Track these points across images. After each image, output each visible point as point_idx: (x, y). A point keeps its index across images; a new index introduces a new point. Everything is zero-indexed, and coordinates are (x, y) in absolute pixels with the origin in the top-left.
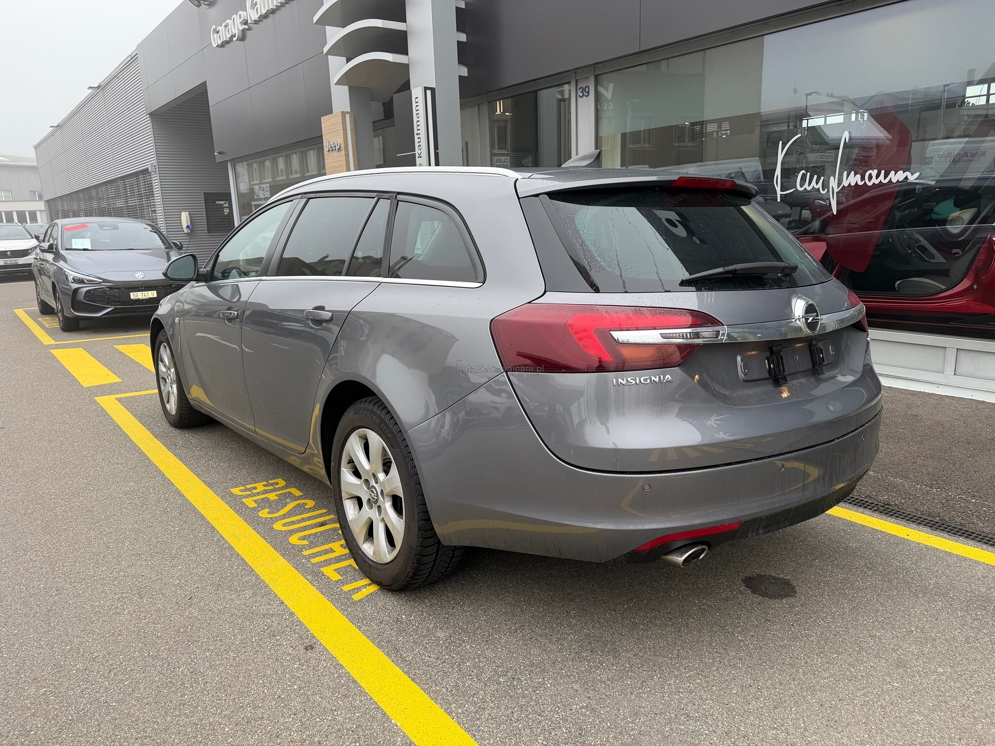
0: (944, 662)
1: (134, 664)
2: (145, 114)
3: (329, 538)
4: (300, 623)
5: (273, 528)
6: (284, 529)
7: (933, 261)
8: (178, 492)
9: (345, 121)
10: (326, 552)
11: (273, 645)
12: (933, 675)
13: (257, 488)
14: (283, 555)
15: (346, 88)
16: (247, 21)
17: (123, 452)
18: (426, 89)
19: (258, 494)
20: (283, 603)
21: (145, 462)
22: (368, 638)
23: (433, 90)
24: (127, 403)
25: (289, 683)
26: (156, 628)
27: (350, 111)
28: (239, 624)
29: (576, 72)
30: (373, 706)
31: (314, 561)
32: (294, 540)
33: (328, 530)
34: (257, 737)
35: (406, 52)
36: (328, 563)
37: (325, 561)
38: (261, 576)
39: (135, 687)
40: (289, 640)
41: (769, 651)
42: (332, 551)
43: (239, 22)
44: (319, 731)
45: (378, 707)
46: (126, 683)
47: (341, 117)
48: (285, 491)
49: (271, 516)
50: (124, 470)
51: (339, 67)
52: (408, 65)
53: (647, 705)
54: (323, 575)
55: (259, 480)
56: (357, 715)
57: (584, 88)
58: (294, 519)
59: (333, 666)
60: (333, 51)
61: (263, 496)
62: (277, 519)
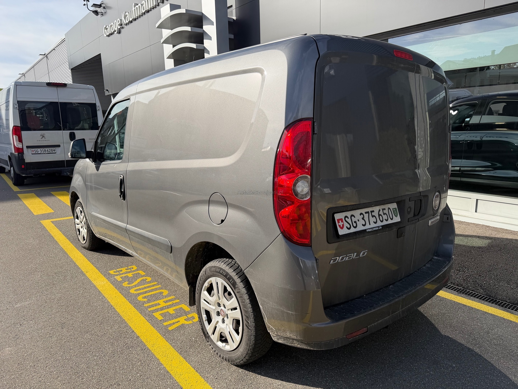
2: (69, 69)
3: (158, 297)
4: (142, 342)
5: (130, 292)
6: (135, 292)
8: (82, 272)
10: (156, 305)
13: (122, 271)
14: (135, 307)
15: (172, 61)
16: (122, 24)
17: (54, 251)
20: (133, 331)
21: (66, 256)
22: (175, 349)
24: (57, 224)
25: (135, 373)
30: (176, 384)
31: (149, 309)
32: (140, 298)
33: (157, 293)
35: (202, 43)
37: (155, 309)
38: (123, 317)
40: (136, 350)
42: (159, 304)
43: (118, 24)
45: (179, 385)
48: (136, 272)
49: (129, 285)
51: (169, 49)
54: (154, 317)
55: (123, 266)
58: (141, 287)
59: (157, 364)
60: (166, 42)
61: (125, 275)
62: (132, 287)
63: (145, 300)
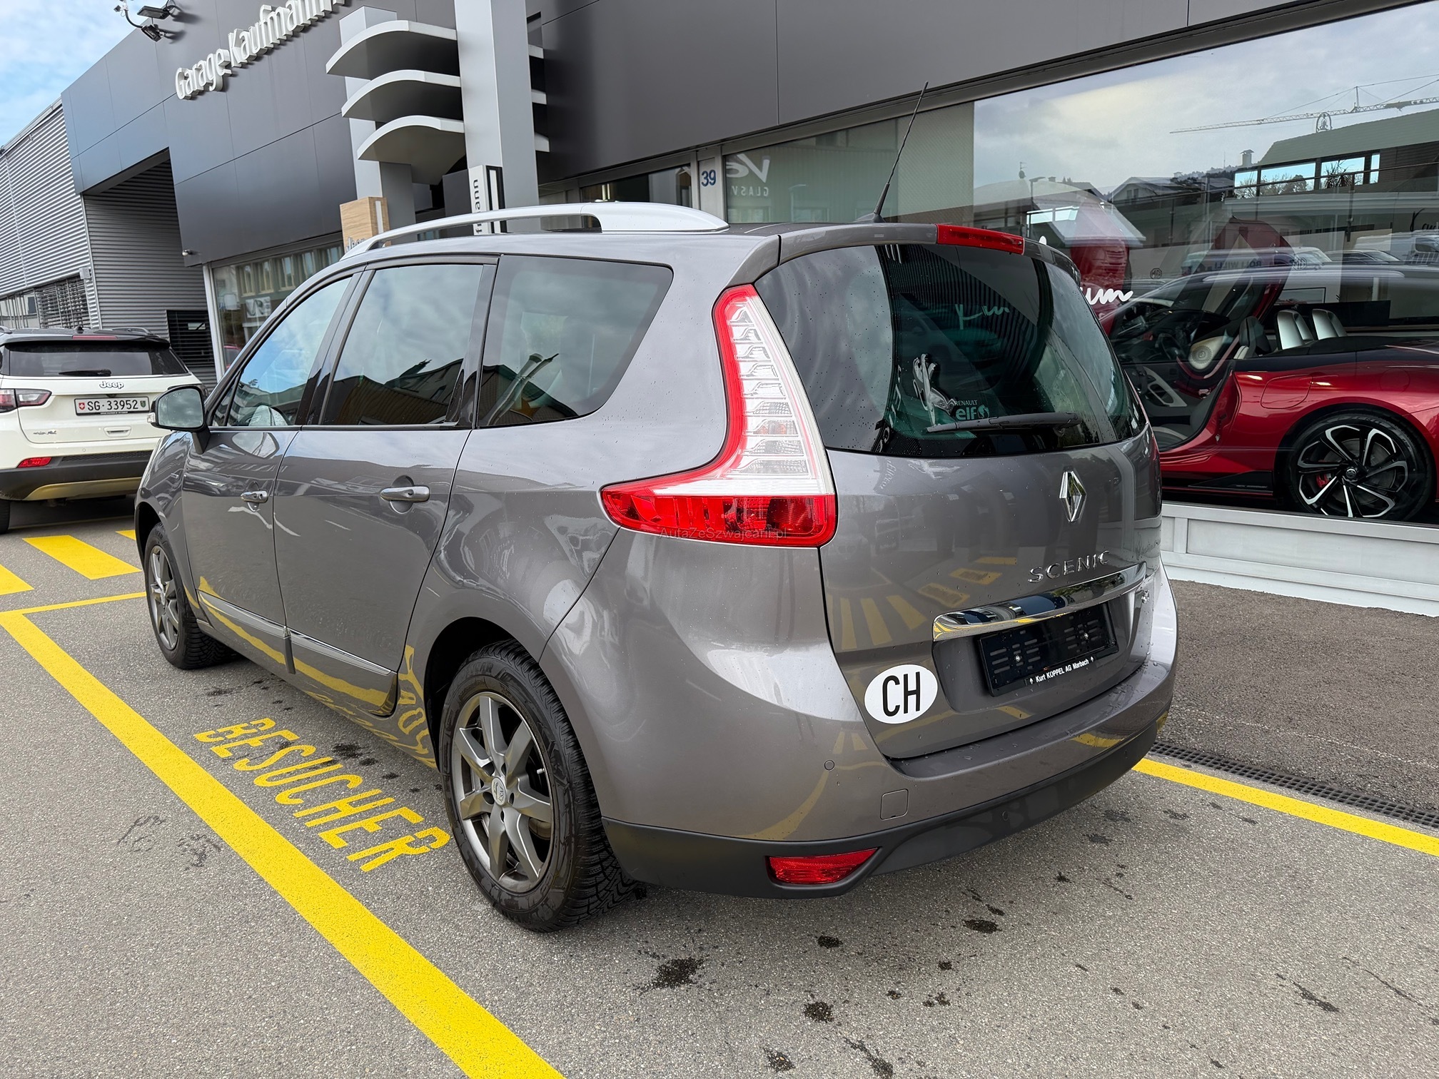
0: (1115, 904)
1: (43, 969)
2: (75, 194)
3: (333, 794)
4: (286, 904)
5: (253, 784)
6: (269, 784)
7: (1171, 405)
8: (115, 741)
9: (375, 210)
10: (327, 813)
11: (244, 934)
12: (1099, 920)
13: (232, 732)
14: (266, 819)
15: (375, 165)
16: (230, 63)
17: (33, 689)
18: (489, 168)
19: (234, 740)
20: (262, 880)
21: (67, 703)
22: (379, 917)
23: (499, 171)
24: (41, 621)
25: (264, 980)
26: (78, 922)
27: (381, 196)
28: (197, 910)
29: (697, 151)
30: (379, 1001)
31: (309, 824)
32: (283, 798)
33: (332, 783)
34: (215, 1047)
35: (460, 117)
36: (329, 826)
37: (325, 824)
38: (233, 846)
39: (45, 997)
40: (268, 926)
41: (905, 904)
42: (336, 810)
43: (217, 65)
44: (303, 1036)
45: (386, 1002)
46: (32, 993)
47: (368, 204)
48: (273, 735)
49: (251, 768)
50: (34, 714)
51: (365, 134)
52: (464, 134)
53: (741, 976)
54: (322, 842)
55: (236, 721)
56: (356, 1012)
57: (709, 173)
58: (284, 771)
59: (327, 955)
60: (356, 112)
61: (242, 743)
62: (260, 772)
63: (299, 801)
